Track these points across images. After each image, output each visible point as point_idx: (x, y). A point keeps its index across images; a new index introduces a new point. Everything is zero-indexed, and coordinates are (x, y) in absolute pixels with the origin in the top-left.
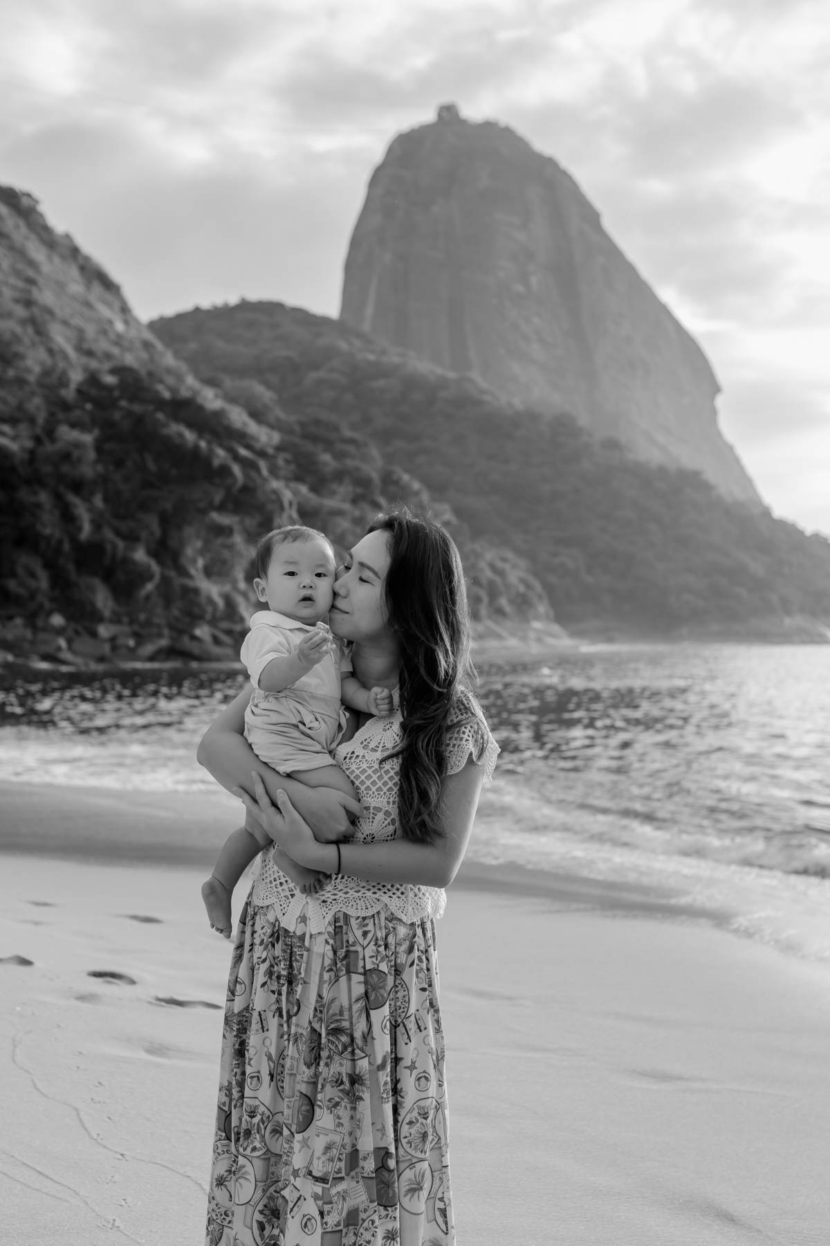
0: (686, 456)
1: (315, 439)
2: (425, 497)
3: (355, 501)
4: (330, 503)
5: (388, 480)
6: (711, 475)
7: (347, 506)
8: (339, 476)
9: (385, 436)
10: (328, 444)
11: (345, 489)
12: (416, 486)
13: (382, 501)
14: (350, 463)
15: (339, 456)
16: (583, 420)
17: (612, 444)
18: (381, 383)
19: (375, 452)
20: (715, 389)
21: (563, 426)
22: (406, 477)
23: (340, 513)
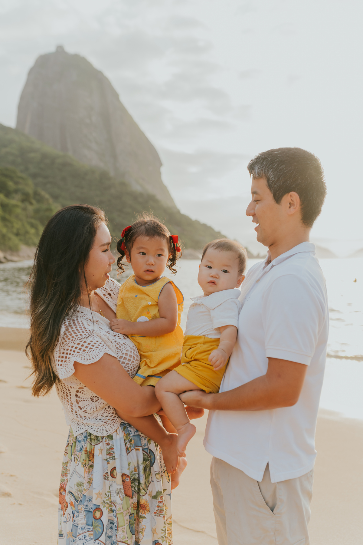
0: (151, 189)
1: (6, 176)
2: (51, 201)
3: (23, 201)
4: (13, 202)
5: (36, 194)
6: (159, 197)
7: (20, 204)
8: (16, 191)
9: (34, 176)
10: (11, 178)
11: (18, 196)
12: (47, 196)
13: (34, 202)
14: (20, 187)
15: (16, 183)
16: (112, 174)
17: (123, 184)
18: (32, 155)
19: (30, 182)
20: (161, 164)
21: (104, 176)
22: (43, 193)
23: (16, 206)
